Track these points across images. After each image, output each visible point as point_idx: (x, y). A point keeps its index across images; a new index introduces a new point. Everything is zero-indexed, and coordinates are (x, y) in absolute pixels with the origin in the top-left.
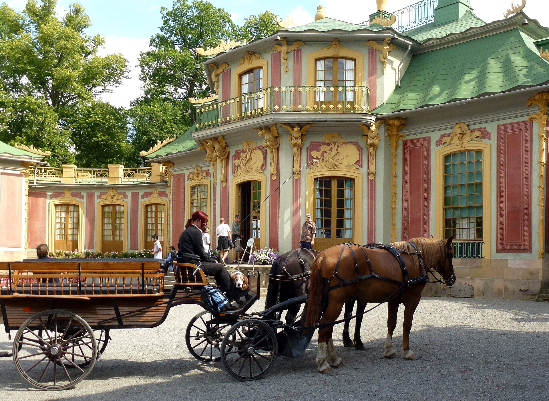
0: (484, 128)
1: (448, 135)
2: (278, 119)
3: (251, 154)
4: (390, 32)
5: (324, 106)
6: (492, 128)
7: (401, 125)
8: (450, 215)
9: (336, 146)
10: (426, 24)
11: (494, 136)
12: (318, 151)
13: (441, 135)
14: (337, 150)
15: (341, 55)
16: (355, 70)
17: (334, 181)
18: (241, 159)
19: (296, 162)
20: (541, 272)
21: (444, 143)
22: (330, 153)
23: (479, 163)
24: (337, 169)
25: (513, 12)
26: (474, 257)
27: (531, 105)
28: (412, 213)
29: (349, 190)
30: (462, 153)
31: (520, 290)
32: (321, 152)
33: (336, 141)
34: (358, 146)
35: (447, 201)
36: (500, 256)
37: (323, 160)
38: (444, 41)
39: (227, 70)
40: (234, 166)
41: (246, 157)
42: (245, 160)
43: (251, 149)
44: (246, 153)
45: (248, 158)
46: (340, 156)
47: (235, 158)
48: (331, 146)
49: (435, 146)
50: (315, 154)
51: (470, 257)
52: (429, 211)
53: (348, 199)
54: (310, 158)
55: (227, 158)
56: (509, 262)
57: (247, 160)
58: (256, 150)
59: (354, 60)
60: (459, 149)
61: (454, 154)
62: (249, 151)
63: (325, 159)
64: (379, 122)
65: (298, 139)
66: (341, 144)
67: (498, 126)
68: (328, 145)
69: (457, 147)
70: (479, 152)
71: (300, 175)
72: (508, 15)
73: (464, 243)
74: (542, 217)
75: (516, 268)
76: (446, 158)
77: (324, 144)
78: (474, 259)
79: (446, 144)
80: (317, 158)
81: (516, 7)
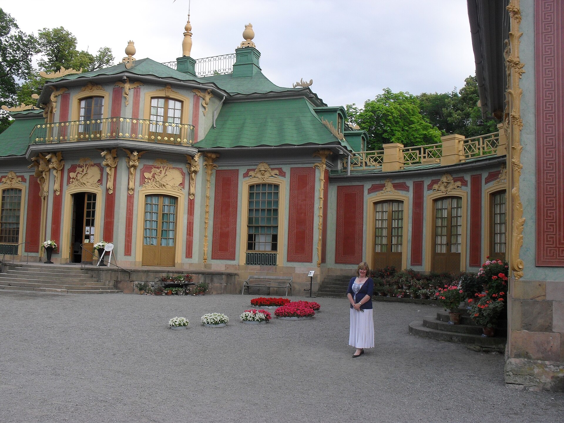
0: (281, 168)
1: (254, 170)
2: (122, 144)
3: (87, 169)
4: (212, 85)
5: (159, 138)
6: (287, 169)
7: (217, 157)
8: (253, 232)
9: (165, 169)
10: (224, 74)
11: (288, 175)
12: (150, 172)
13: (248, 170)
14: (165, 173)
15: (171, 97)
16: (182, 110)
17: (161, 198)
18: (76, 172)
19: (132, 180)
20: (319, 276)
21: (250, 176)
22: (159, 175)
23: (277, 194)
24: (165, 189)
25: (301, 86)
26: (270, 265)
27: (316, 156)
28: (221, 228)
29: (173, 206)
30: (264, 185)
31: (305, 290)
32: (152, 173)
33: (165, 166)
34: (182, 171)
35: (250, 220)
36: (291, 264)
37: (154, 180)
38: (249, 97)
39: (66, 93)
40: (69, 178)
41: (83, 171)
42: (81, 174)
43: (87, 165)
44: (83, 168)
45: (85, 172)
46: (167, 178)
47: (70, 171)
48: (160, 169)
49: (243, 177)
50: (147, 175)
51: (267, 264)
52: (236, 227)
53: (172, 214)
54: (143, 178)
55: (62, 171)
56: (296, 269)
57: (83, 174)
58: (93, 166)
59: (182, 102)
60: (262, 182)
61: (258, 185)
62: (86, 166)
63: (155, 179)
64: (199, 153)
65: (136, 161)
66: (169, 168)
67: (291, 168)
68: (158, 168)
69: (260, 180)
70: (277, 186)
71: (134, 191)
72: (296, 86)
73: (263, 254)
74: (320, 237)
75: (301, 274)
76: (251, 187)
77: (155, 168)
78: (270, 266)
79: (251, 177)
80: (149, 179)
81: (304, 82)
